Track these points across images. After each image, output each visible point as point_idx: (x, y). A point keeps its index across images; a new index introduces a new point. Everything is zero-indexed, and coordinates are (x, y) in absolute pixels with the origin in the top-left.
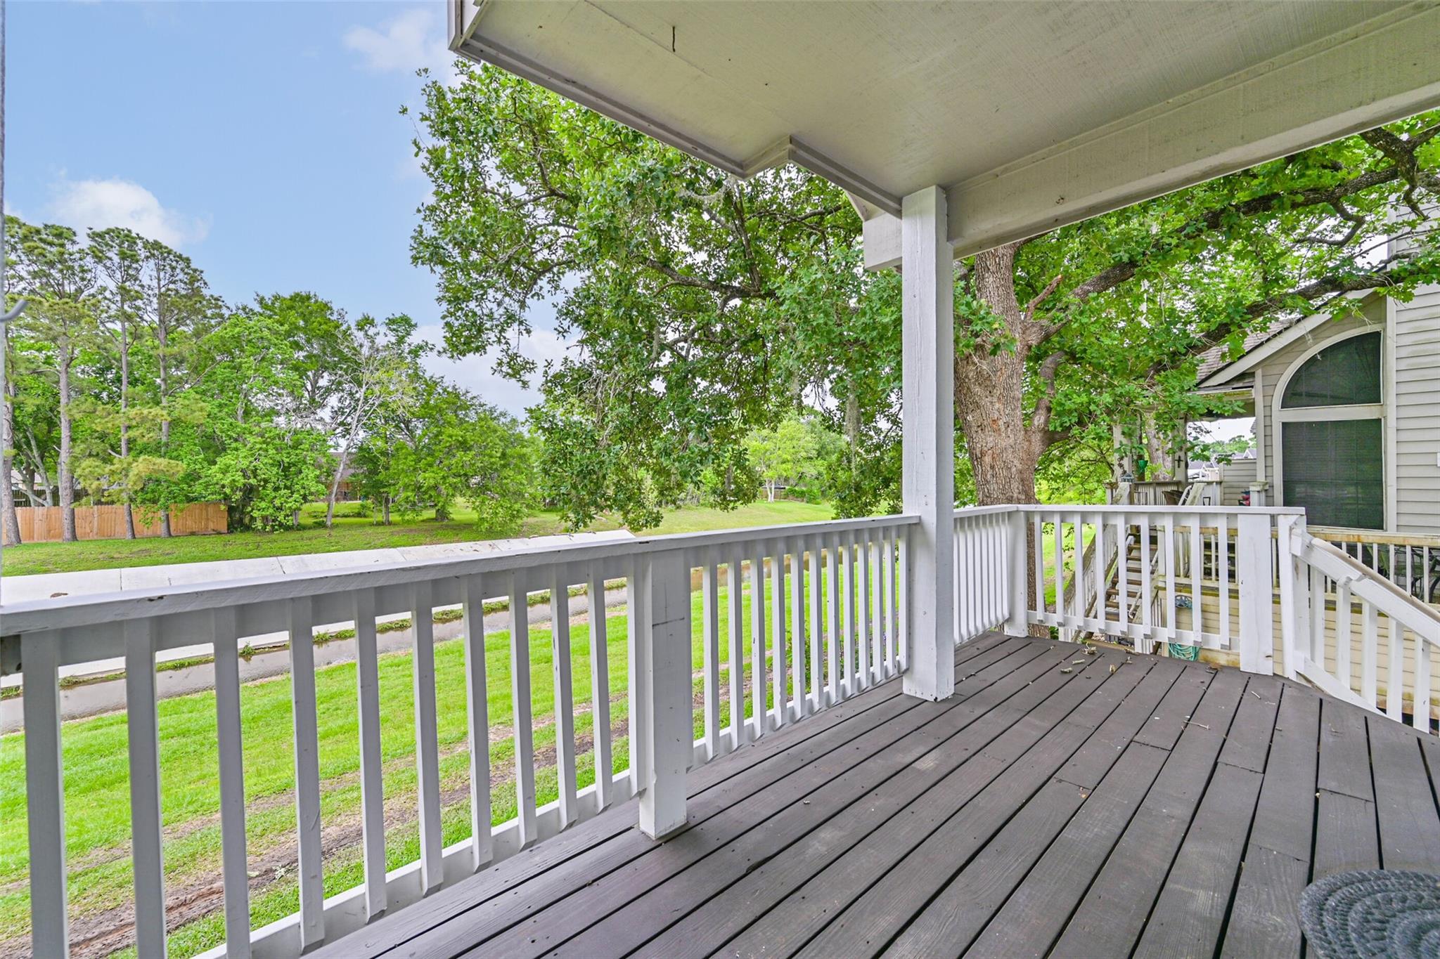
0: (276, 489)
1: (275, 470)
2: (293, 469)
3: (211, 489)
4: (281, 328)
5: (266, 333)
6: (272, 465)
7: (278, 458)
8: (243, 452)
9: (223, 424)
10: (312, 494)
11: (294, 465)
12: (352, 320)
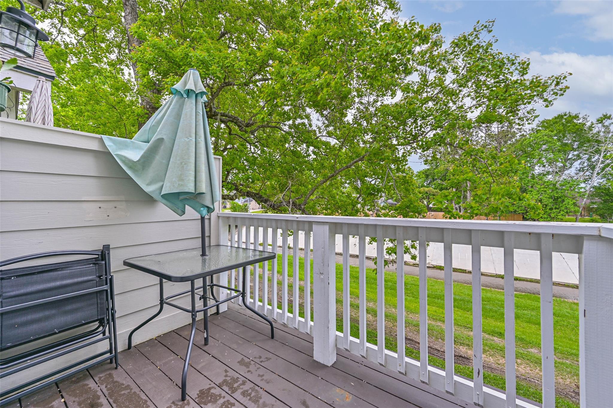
0: (551, 209)
1: (551, 200)
2: (560, 200)
3: (520, 208)
4: (552, 133)
5: (545, 138)
6: (549, 198)
7: (552, 194)
8: (535, 192)
9: (525, 181)
10: (571, 212)
11: (560, 198)
12: (592, 119)
